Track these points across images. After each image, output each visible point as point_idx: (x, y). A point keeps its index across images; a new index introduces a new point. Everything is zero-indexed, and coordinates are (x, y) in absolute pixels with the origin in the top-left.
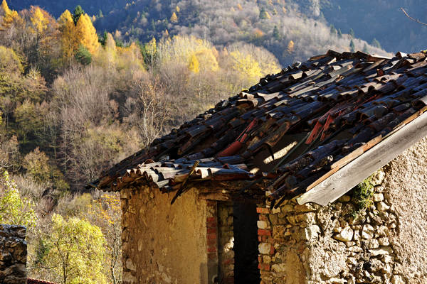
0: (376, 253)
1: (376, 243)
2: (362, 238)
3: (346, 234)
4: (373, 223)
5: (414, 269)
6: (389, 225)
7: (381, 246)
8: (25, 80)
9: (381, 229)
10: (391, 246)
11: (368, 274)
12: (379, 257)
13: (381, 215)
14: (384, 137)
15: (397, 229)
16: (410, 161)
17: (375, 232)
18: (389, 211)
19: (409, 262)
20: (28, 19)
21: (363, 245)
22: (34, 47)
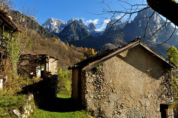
0: (99, 79)
1: (100, 78)
2: (97, 76)
3: (94, 76)
4: (99, 74)
5: (107, 82)
6: (102, 75)
7: (101, 78)
8: (84, 58)
9: (101, 75)
10: (103, 78)
11: (98, 83)
12: (100, 80)
13: (101, 73)
14: (99, 60)
15: (104, 76)
16: (107, 64)
17: (100, 76)
18: (102, 72)
19: (106, 81)
20: (85, 49)
21: (97, 78)
22: (86, 53)
